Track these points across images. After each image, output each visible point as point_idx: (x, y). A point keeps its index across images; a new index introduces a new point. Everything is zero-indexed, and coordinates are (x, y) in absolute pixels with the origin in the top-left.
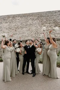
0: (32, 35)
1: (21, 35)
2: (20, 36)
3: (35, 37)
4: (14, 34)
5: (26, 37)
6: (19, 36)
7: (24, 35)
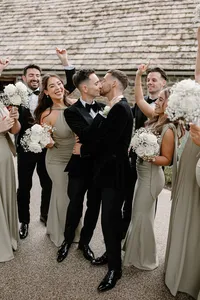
0: (166, 46)
1: (116, 44)
2: (110, 51)
3: (179, 55)
4: (86, 41)
5: (134, 55)
6: (103, 51)
7: (127, 44)
